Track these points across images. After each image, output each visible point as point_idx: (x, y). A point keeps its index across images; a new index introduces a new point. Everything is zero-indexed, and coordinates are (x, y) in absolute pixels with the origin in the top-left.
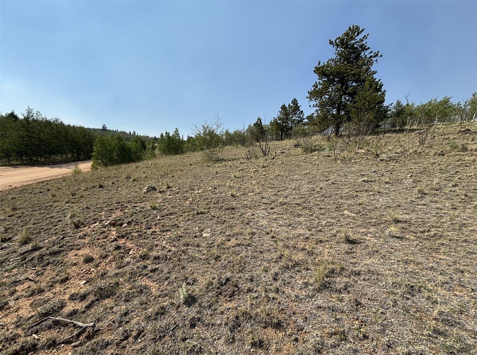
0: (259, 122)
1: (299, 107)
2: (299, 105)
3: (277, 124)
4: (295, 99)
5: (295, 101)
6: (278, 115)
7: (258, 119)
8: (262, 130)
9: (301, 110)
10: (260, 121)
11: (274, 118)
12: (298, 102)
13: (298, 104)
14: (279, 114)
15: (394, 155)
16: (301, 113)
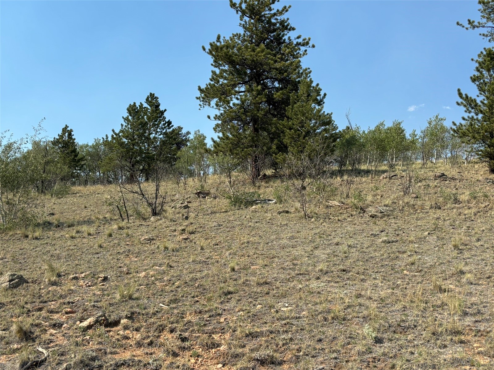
0: (66, 137)
1: (162, 113)
2: (162, 108)
3: (122, 144)
4: (152, 95)
5: (153, 99)
6: (122, 125)
7: (65, 130)
8: (76, 156)
9: (167, 120)
10: (70, 135)
11: (113, 131)
12: (160, 101)
13: (159, 105)
14: (124, 124)
15: (384, 208)
16: (168, 125)
